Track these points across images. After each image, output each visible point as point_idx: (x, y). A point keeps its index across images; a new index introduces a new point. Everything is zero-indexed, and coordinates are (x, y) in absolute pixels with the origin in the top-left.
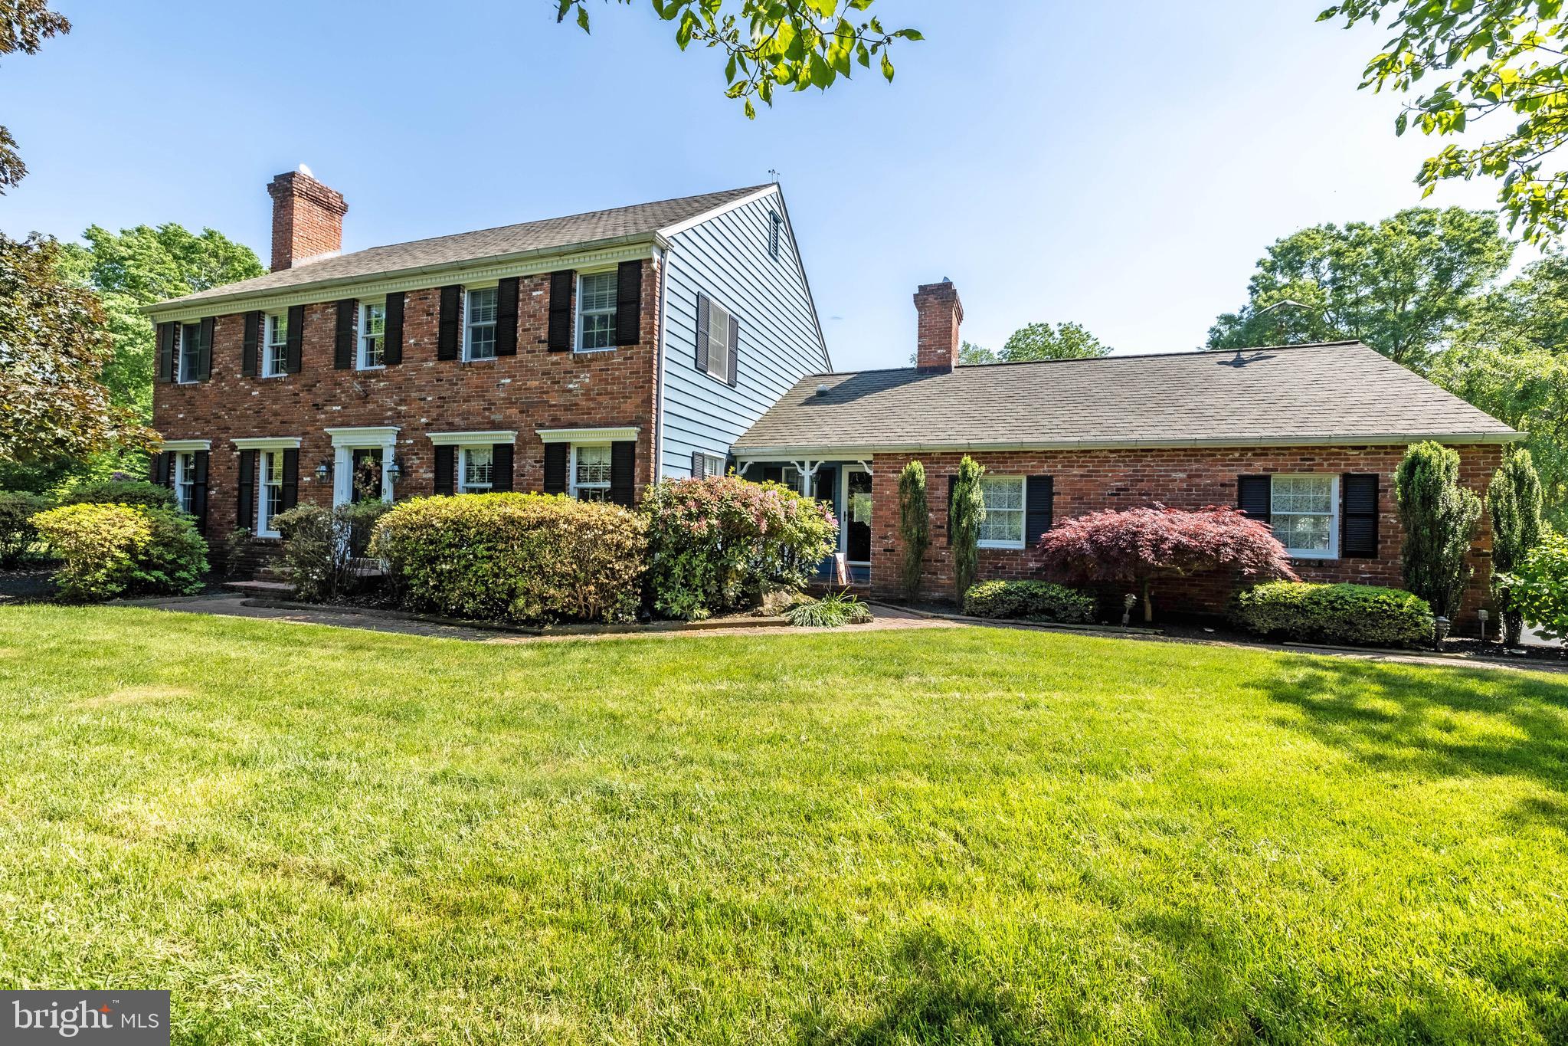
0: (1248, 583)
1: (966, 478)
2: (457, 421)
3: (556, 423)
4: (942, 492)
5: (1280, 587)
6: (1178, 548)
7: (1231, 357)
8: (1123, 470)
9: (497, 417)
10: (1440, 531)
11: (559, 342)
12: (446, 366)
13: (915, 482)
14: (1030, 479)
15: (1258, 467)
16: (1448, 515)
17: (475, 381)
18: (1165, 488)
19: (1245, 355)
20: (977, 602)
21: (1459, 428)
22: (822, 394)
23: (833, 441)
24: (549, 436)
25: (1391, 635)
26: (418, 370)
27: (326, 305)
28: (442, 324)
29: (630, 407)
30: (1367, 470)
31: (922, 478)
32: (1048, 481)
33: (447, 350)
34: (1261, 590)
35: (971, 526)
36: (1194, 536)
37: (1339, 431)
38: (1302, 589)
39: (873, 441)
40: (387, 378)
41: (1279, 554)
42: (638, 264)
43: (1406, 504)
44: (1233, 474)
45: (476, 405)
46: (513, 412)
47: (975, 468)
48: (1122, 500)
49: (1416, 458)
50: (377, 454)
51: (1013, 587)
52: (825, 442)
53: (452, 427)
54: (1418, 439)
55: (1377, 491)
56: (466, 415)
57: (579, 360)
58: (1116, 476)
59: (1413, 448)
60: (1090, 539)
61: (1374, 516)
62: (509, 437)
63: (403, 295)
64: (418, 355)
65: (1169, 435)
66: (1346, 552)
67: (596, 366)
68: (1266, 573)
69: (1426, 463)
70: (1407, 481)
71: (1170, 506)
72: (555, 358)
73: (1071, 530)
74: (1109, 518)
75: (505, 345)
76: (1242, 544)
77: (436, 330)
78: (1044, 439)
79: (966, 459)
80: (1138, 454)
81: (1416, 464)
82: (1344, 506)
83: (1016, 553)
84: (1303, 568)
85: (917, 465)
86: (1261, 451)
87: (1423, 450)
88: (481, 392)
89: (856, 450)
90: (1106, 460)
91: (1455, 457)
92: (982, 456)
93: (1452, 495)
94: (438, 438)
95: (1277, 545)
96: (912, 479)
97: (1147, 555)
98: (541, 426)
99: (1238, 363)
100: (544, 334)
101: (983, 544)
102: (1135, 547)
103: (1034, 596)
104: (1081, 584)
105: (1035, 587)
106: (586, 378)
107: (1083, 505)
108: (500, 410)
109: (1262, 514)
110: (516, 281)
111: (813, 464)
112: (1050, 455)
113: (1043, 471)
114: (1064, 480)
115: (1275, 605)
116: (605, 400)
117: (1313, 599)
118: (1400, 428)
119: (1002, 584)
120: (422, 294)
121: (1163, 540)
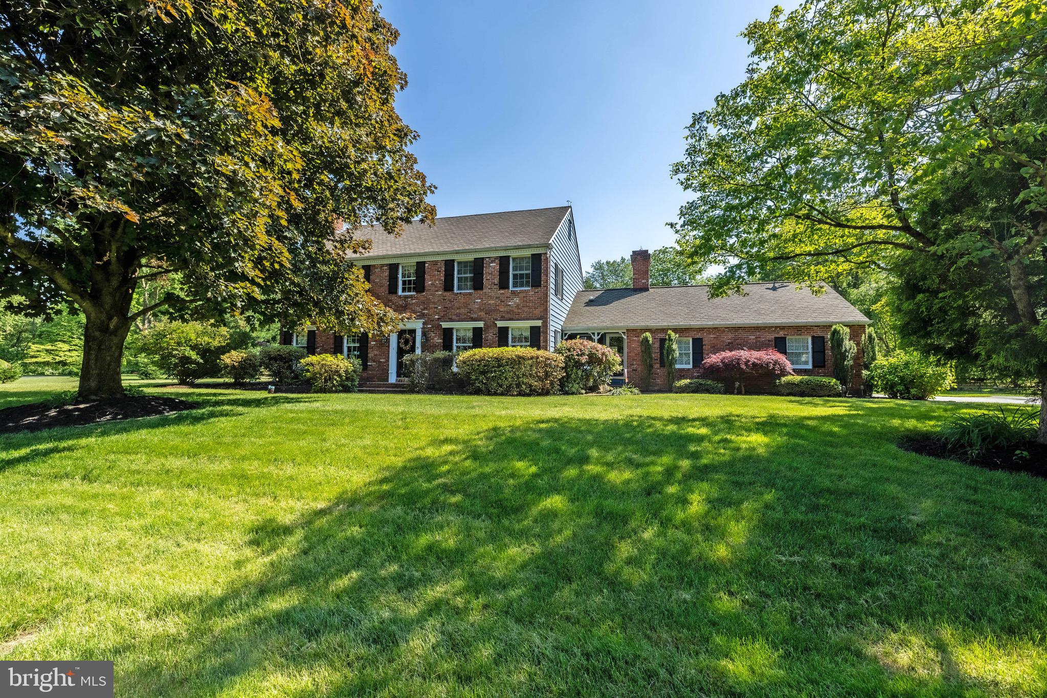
0: (779, 377)
1: (670, 340)
2: (454, 317)
3: (503, 319)
4: (657, 345)
5: (789, 378)
6: (754, 364)
7: (771, 286)
8: (730, 336)
9: (474, 316)
10: (843, 356)
11: (503, 285)
12: (448, 294)
13: (648, 341)
14: (693, 339)
15: (781, 334)
16: (846, 350)
17: (462, 300)
18: (747, 342)
19: (777, 285)
20: (679, 388)
21: (851, 319)
22: (591, 301)
23: (607, 324)
24: (500, 324)
25: (827, 392)
26: (433, 295)
27: (383, 265)
28: (446, 275)
29: (537, 312)
30: (820, 334)
31: (650, 339)
32: (701, 340)
33: (448, 287)
34: (783, 379)
35: (673, 358)
36: (759, 359)
37: (810, 320)
38: (797, 378)
39: (626, 324)
40: (417, 298)
41: (789, 367)
42: (540, 255)
43: (832, 347)
44: (772, 336)
45: (462, 311)
46: (482, 314)
47: (673, 335)
48: (731, 347)
49: (835, 330)
50: (412, 332)
51: (693, 381)
52: (605, 324)
53: (451, 320)
54: (836, 323)
55: (824, 343)
56: (458, 315)
57: (513, 293)
58: (728, 337)
59: (834, 327)
60: (722, 361)
61: (824, 352)
62: (481, 324)
63: (424, 263)
64: (433, 288)
65: (747, 321)
66: (814, 366)
67: (521, 295)
68: (784, 373)
69: (839, 332)
70: (832, 339)
71: (750, 348)
72: (502, 291)
73: (714, 359)
74: (728, 354)
75: (478, 284)
76: (776, 363)
77: (443, 278)
78: (699, 323)
79: (670, 332)
80: (736, 329)
81: (836, 332)
82: (813, 348)
83: (689, 369)
84: (798, 372)
85: (648, 334)
86: (782, 328)
87: (837, 327)
88: (466, 305)
89: (619, 328)
90: (724, 331)
91: (847, 330)
92: (675, 330)
93: (848, 344)
94: (445, 325)
95: (788, 362)
96: (646, 339)
97: (744, 367)
98: (496, 320)
99: (774, 289)
100: (496, 281)
101: (678, 366)
102: (738, 364)
103: (701, 384)
104: (718, 380)
105: (700, 381)
106: (517, 300)
107: (716, 350)
108: (475, 313)
109: (784, 352)
110: (483, 259)
111: (598, 334)
112: (701, 329)
113: (699, 336)
114: (708, 339)
115: (789, 384)
116: (526, 309)
117: (801, 382)
118: (831, 319)
119: (689, 381)
120: (435, 263)
121: (749, 361)
